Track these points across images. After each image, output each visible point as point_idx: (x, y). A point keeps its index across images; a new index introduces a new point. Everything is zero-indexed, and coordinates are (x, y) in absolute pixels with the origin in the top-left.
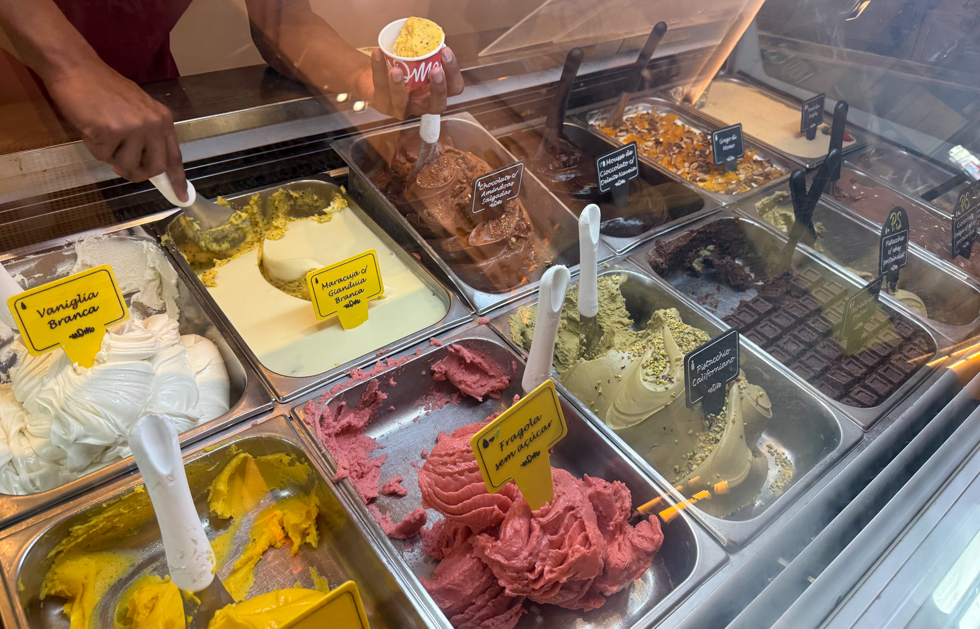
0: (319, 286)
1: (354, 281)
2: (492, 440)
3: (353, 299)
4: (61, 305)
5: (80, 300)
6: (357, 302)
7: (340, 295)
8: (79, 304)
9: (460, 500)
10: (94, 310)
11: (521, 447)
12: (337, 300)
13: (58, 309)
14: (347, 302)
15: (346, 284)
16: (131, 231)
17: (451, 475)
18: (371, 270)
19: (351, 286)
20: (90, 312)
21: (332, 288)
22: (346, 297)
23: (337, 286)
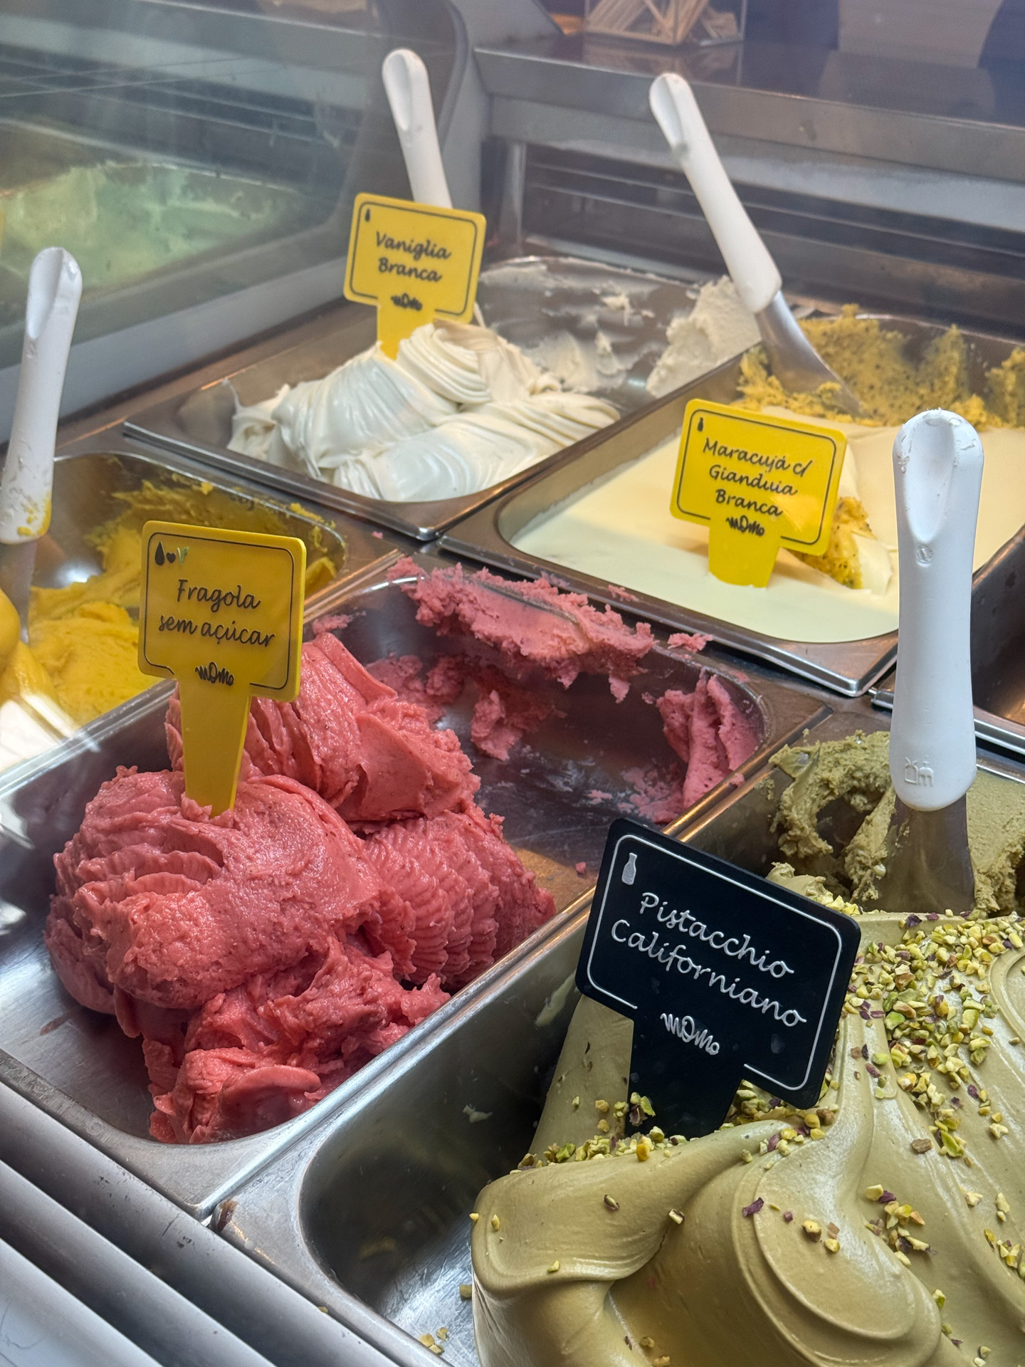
1: (774, 477)
3: (753, 516)
4: (404, 243)
5: (426, 250)
6: (756, 529)
7: (733, 489)
8: (423, 256)
10: (434, 277)
12: (721, 494)
13: (398, 246)
14: (737, 513)
15: (752, 471)
19: (758, 484)
20: (428, 278)
21: (723, 461)
22: (740, 503)
23: (733, 465)
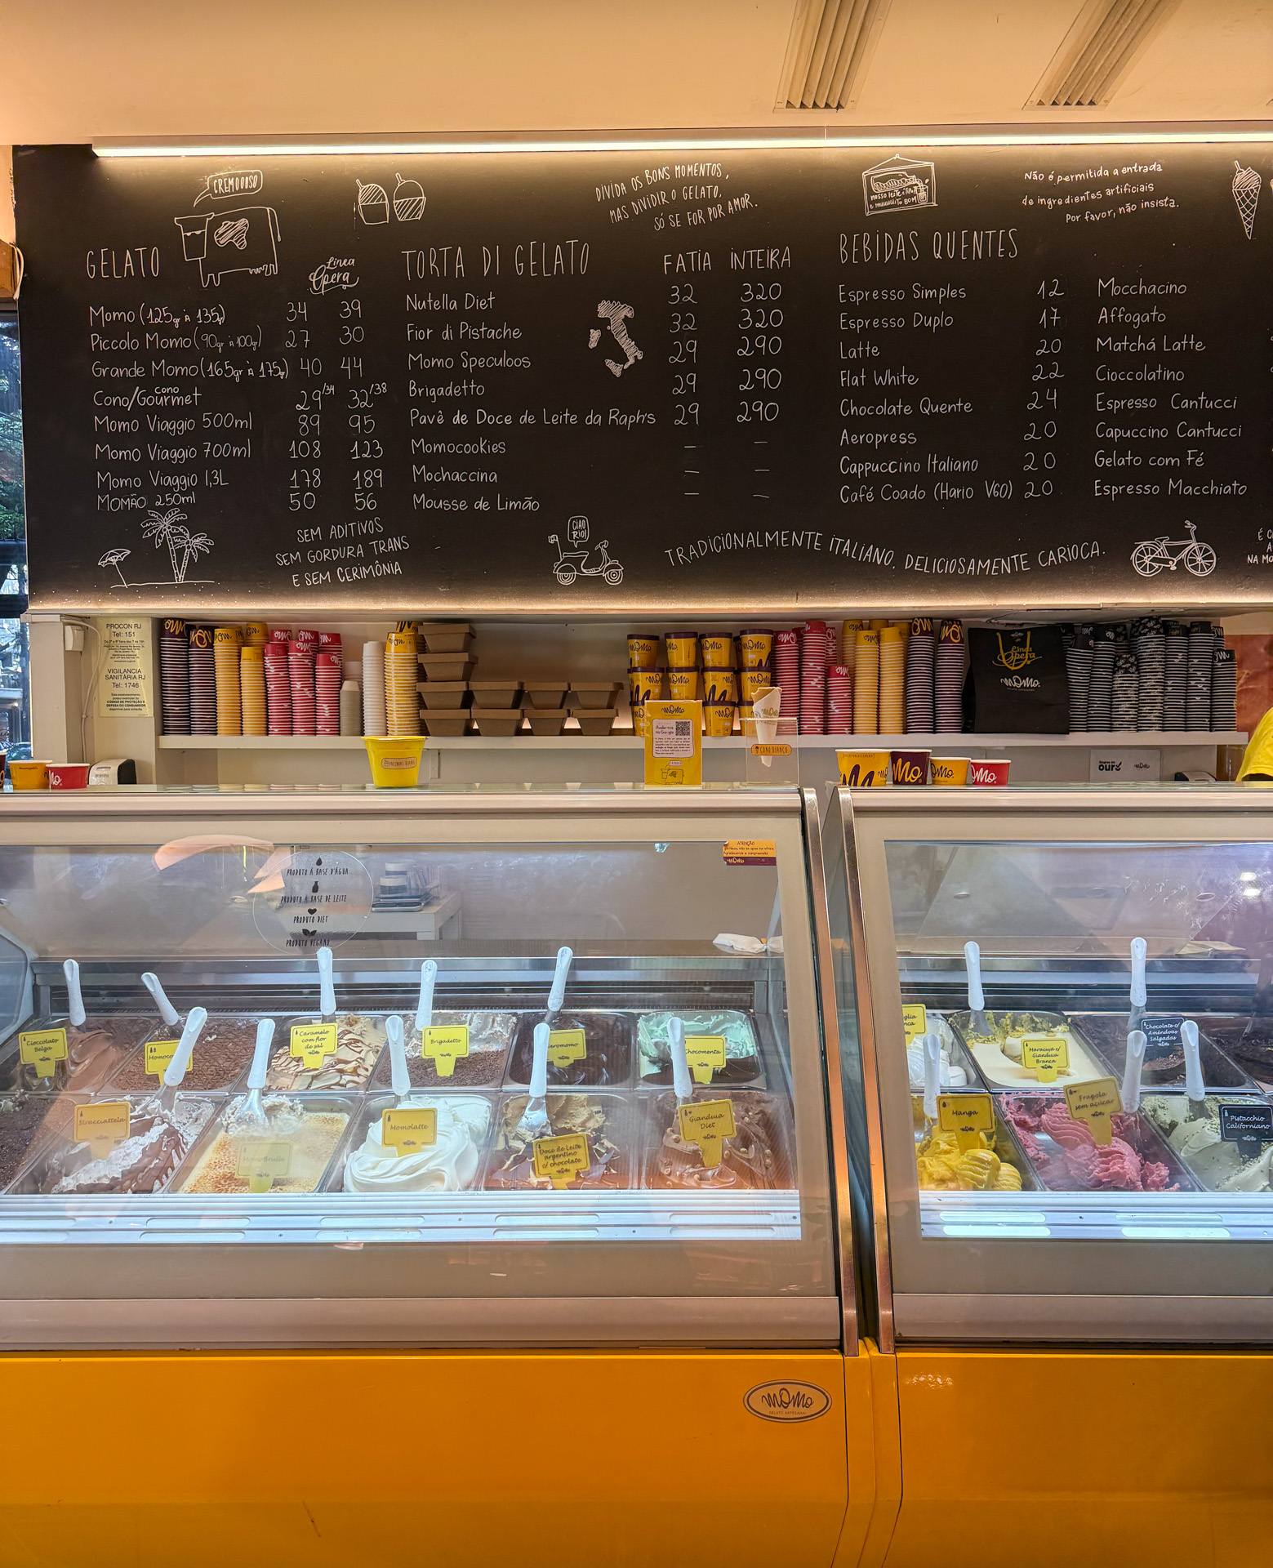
0: (1027, 1049)
1: (1051, 1053)
2: (1075, 1092)
3: (1048, 1064)
6: (1050, 1067)
7: (1040, 1059)
9: (1059, 1129)
10: (912, 1024)
11: (1092, 1105)
12: (1038, 1061)
14: (1043, 1064)
15: (1045, 1053)
16: (934, 1015)
17: (1058, 1117)
18: (1063, 1049)
19: (1047, 1056)
21: (1035, 1052)
22: (1044, 1062)
23: (1039, 1053)
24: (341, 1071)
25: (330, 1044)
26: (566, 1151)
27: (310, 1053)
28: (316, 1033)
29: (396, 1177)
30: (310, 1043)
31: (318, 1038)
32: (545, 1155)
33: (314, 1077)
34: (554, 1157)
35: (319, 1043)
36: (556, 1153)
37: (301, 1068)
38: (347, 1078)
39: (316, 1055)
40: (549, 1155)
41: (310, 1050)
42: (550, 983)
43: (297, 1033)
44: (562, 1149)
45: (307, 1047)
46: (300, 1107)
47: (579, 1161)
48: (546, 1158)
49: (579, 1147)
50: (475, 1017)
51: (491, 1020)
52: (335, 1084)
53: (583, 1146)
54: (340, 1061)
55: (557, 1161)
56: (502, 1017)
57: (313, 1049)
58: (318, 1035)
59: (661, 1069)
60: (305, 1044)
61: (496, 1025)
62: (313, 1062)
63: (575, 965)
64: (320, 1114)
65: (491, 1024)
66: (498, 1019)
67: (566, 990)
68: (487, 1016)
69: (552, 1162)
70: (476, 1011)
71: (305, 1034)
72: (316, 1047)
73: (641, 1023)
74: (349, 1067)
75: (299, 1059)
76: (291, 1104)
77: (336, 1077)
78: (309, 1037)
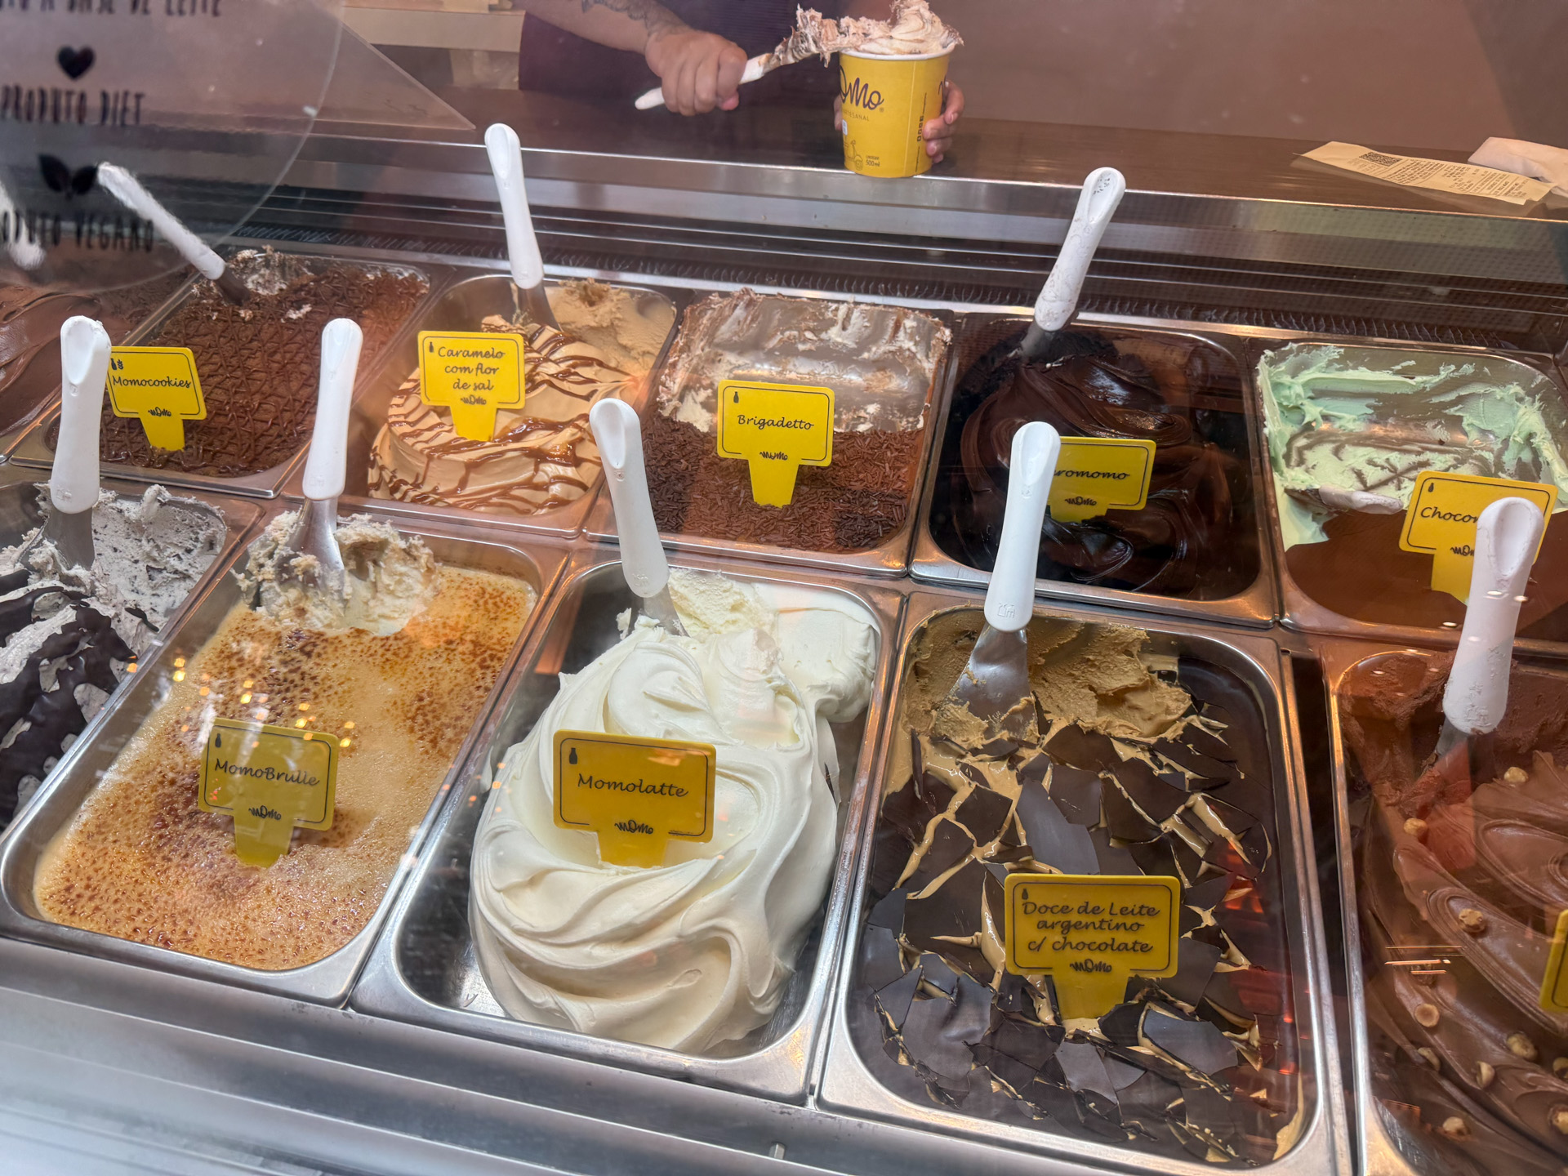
24: (539, 456)
25: (508, 381)
26: (1107, 917)
27: (466, 401)
28: (476, 354)
29: (587, 949)
30: (465, 378)
31: (480, 367)
32: (1037, 918)
33: (471, 466)
34: (1067, 927)
35: (482, 378)
36: (1074, 918)
37: (444, 438)
38: (551, 469)
39: (477, 406)
40: (1049, 918)
41: (465, 394)
42: (1056, 249)
43: (431, 349)
44: (1096, 910)
45: (457, 386)
46: (425, 553)
47: (1145, 949)
48: (1043, 925)
49: (1151, 912)
50: (856, 314)
51: (891, 324)
52: (520, 485)
53: (1165, 912)
54: (537, 425)
55: (1075, 937)
56: (916, 319)
57: (471, 391)
58: (479, 359)
59: (1326, 528)
60: (453, 377)
61: (901, 334)
62: (473, 424)
63: (1126, 211)
64: (471, 573)
65: (890, 331)
66: (909, 323)
67: (1094, 267)
68: (882, 314)
69: (1059, 938)
70: (860, 298)
71: (451, 353)
72: (477, 387)
73: (1265, 374)
74: (557, 442)
75: (443, 412)
76: (402, 544)
77: (525, 465)
78: (460, 361)
